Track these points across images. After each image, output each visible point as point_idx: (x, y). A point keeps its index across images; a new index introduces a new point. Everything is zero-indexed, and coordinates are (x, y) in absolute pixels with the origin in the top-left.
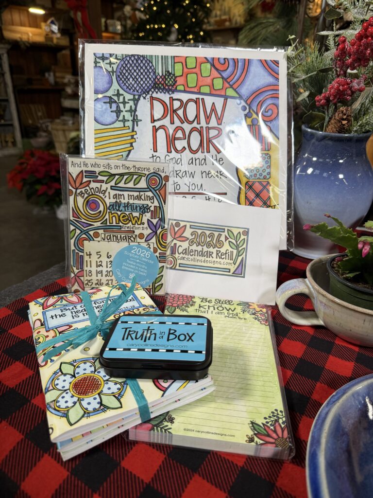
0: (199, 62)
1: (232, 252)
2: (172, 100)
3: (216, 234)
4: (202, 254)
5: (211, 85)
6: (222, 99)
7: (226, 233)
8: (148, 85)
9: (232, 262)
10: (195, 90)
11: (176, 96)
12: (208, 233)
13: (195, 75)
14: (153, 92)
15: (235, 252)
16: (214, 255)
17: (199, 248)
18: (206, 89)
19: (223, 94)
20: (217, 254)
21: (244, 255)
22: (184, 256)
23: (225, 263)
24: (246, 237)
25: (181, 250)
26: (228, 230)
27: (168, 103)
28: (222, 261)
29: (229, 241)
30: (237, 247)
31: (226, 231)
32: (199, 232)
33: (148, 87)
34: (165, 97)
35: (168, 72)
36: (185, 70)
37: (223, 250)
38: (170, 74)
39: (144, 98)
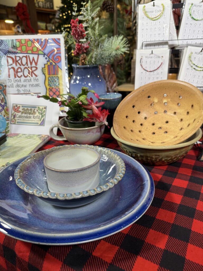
0: (27, 41)
1: (39, 116)
2: (16, 57)
3: (33, 109)
4: (27, 117)
5: (32, 50)
6: (37, 55)
7: (37, 109)
8: (6, 51)
9: (39, 120)
10: (25, 52)
11: (17, 55)
12: (29, 109)
13: (25, 46)
14: (8, 54)
15: (41, 116)
16: (32, 118)
17: (26, 115)
18: (30, 52)
19: (37, 53)
20: (33, 117)
21: (44, 117)
22: (19, 118)
23: (36, 120)
24: (45, 110)
25: (18, 116)
26: (38, 107)
27: (14, 58)
28: (35, 120)
29: (39, 112)
30: (42, 114)
31: (37, 108)
32: (26, 108)
33: (6, 52)
34: (13, 56)
35: (14, 46)
36: (21, 44)
37: (36, 115)
38: (15, 46)
39: (4, 57)
